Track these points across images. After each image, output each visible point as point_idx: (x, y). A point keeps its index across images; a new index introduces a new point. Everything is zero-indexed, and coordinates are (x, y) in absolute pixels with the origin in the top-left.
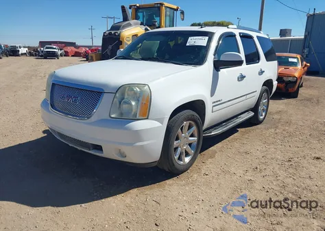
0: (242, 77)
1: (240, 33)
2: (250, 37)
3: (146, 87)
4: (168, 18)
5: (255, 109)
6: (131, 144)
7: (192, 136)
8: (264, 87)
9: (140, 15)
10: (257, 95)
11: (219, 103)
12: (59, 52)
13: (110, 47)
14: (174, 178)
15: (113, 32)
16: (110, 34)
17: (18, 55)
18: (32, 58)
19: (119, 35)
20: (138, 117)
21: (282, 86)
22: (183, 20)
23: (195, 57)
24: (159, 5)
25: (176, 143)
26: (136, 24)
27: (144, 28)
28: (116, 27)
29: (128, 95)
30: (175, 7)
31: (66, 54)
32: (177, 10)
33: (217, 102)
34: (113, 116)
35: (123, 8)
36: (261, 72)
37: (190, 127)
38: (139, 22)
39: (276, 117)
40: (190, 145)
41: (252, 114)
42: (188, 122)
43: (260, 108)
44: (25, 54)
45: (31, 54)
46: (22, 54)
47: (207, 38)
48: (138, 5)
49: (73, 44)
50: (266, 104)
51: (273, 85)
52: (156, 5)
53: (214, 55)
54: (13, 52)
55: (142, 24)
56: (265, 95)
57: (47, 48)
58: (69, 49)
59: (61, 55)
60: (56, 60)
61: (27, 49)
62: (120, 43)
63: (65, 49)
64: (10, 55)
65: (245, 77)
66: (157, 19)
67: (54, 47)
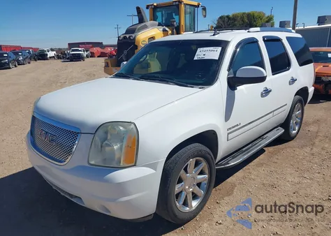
0: (267, 92)
1: (264, 38)
2: (278, 40)
3: (133, 126)
4: (188, 16)
5: (285, 124)
6: (114, 200)
7: (202, 173)
8: (298, 96)
9: (159, 14)
10: (288, 108)
11: (236, 128)
12: (85, 54)
13: (125, 52)
14: (177, 230)
15: (128, 36)
16: (125, 38)
17: (47, 59)
18: (60, 61)
19: (134, 39)
20: (122, 164)
21: (321, 87)
22: (205, 16)
23: (203, 75)
24: (177, 3)
25: (178, 188)
26: (153, 26)
27: (161, 28)
28: (131, 31)
29: (111, 135)
30: (196, 4)
31: (92, 55)
32: (198, 6)
33: (233, 127)
34: (92, 162)
35: (138, 9)
36: (293, 81)
37: (197, 164)
38: (157, 23)
39: (313, 128)
40: (199, 185)
41: (281, 131)
42: (195, 159)
43: (292, 122)
44: (54, 57)
45: (59, 58)
46: (50, 57)
47: (220, 48)
48: (155, 4)
49: (99, 45)
50: (300, 117)
51: (308, 93)
52: (174, 4)
53: (229, 70)
54: (42, 56)
55: (159, 25)
56: (298, 105)
57: (73, 51)
58: (95, 50)
59: (87, 56)
60: (82, 62)
61: (55, 52)
62: (136, 47)
63: (91, 50)
64: (39, 59)
65: (270, 91)
66: (176, 18)
67: (80, 49)
